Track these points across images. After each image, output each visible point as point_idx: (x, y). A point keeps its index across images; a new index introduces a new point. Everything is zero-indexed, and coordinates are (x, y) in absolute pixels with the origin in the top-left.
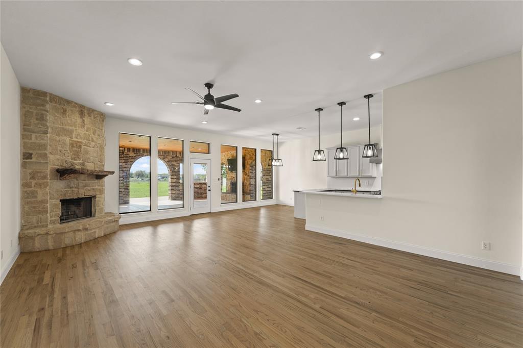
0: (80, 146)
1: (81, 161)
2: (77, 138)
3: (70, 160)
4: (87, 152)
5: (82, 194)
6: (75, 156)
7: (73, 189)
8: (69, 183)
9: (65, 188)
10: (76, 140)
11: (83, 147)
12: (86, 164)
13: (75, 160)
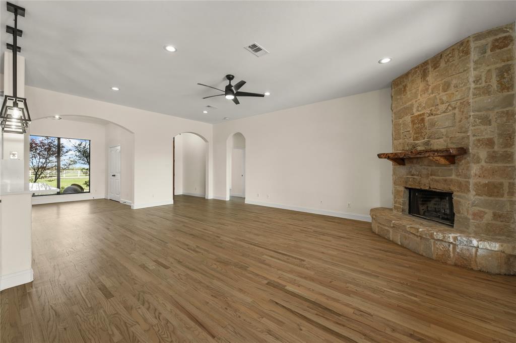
0: (423, 120)
1: (426, 140)
2: (418, 110)
3: (412, 141)
4: (433, 124)
5: (425, 185)
6: (417, 135)
7: (414, 177)
8: (411, 170)
9: (407, 175)
10: (419, 113)
11: (427, 119)
12: (432, 141)
13: (417, 140)
